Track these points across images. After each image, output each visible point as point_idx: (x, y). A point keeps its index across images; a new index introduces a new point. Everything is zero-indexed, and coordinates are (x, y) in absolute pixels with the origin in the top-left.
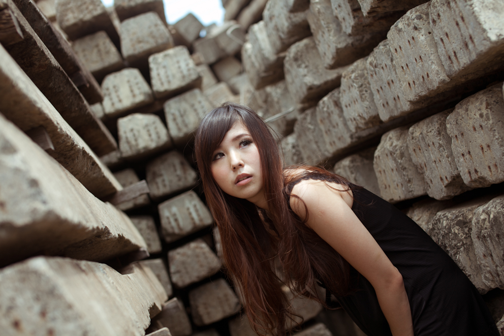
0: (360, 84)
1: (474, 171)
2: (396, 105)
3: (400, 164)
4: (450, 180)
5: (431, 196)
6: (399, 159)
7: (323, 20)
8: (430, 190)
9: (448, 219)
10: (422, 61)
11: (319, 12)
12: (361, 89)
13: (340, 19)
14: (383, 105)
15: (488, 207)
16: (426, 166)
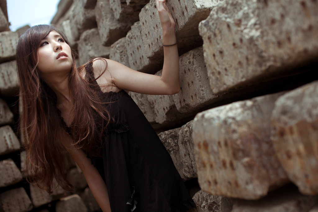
0: (121, 51)
1: (183, 101)
2: (141, 62)
3: (140, 101)
4: (168, 109)
5: (157, 122)
6: (140, 98)
7: (104, 11)
8: (157, 118)
9: (165, 134)
10: (157, 28)
11: (102, 6)
12: (121, 54)
13: (114, 10)
14: (134, 64)
15: (189, 123)
16: (155, 102)
